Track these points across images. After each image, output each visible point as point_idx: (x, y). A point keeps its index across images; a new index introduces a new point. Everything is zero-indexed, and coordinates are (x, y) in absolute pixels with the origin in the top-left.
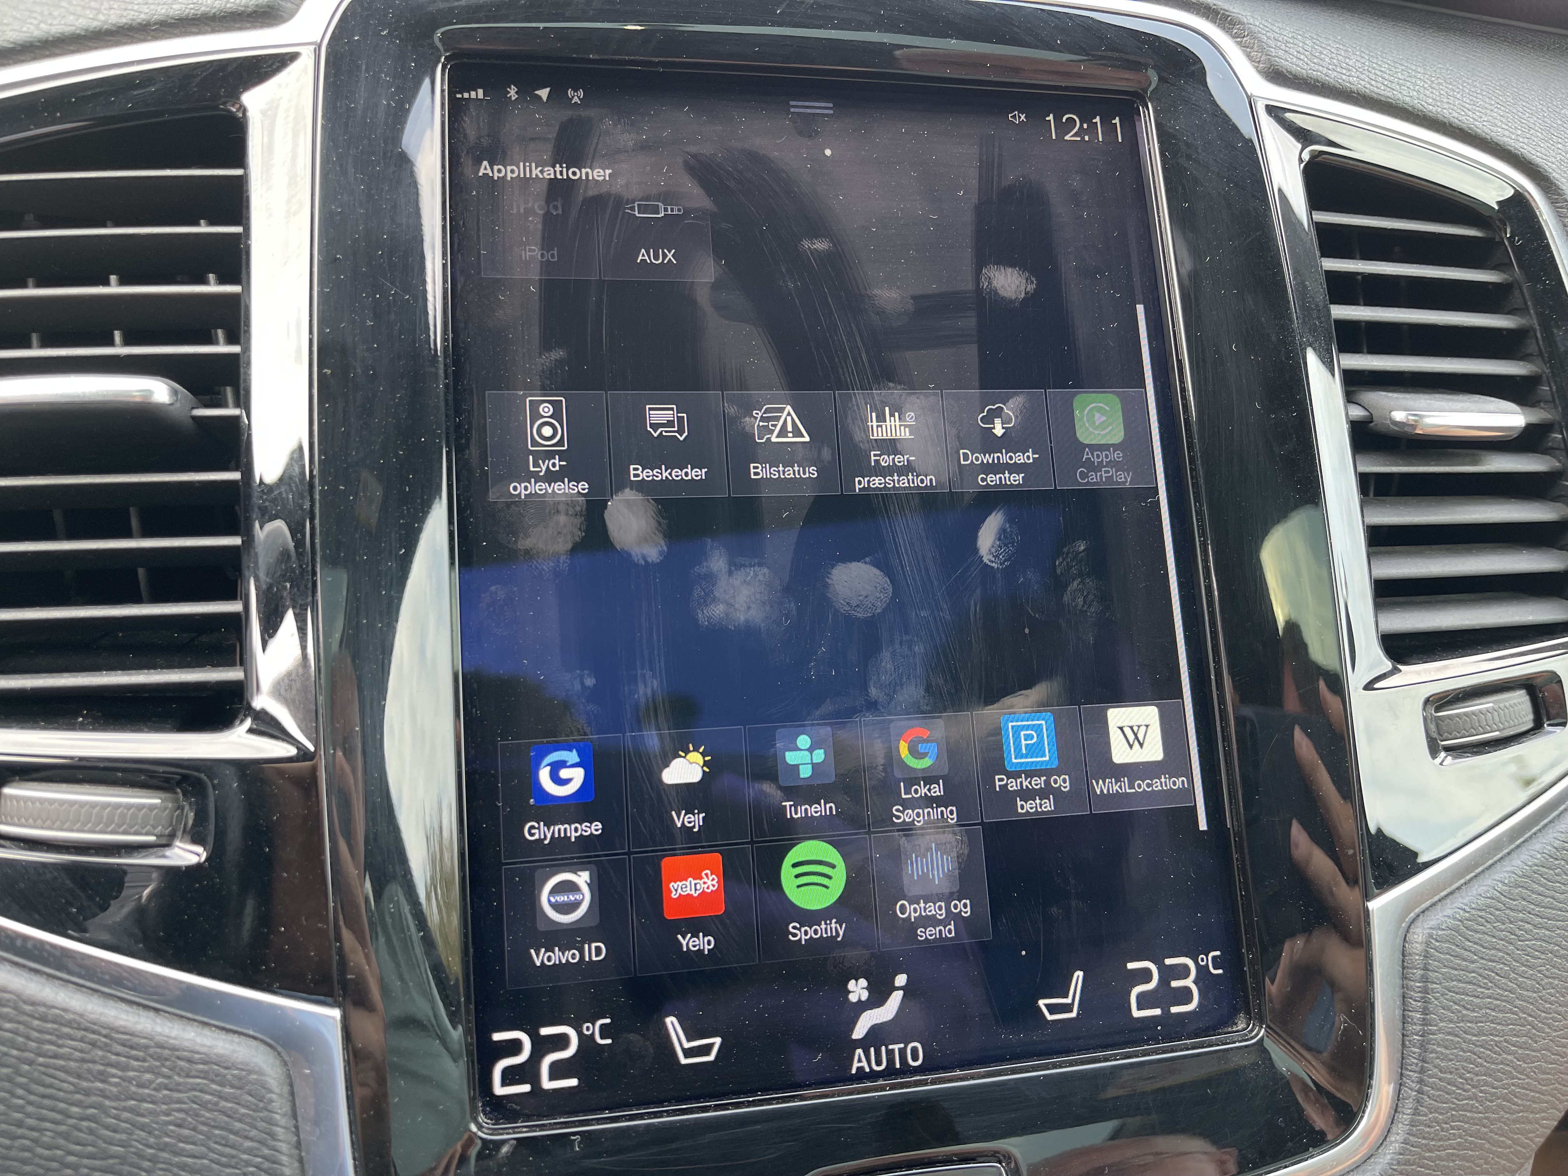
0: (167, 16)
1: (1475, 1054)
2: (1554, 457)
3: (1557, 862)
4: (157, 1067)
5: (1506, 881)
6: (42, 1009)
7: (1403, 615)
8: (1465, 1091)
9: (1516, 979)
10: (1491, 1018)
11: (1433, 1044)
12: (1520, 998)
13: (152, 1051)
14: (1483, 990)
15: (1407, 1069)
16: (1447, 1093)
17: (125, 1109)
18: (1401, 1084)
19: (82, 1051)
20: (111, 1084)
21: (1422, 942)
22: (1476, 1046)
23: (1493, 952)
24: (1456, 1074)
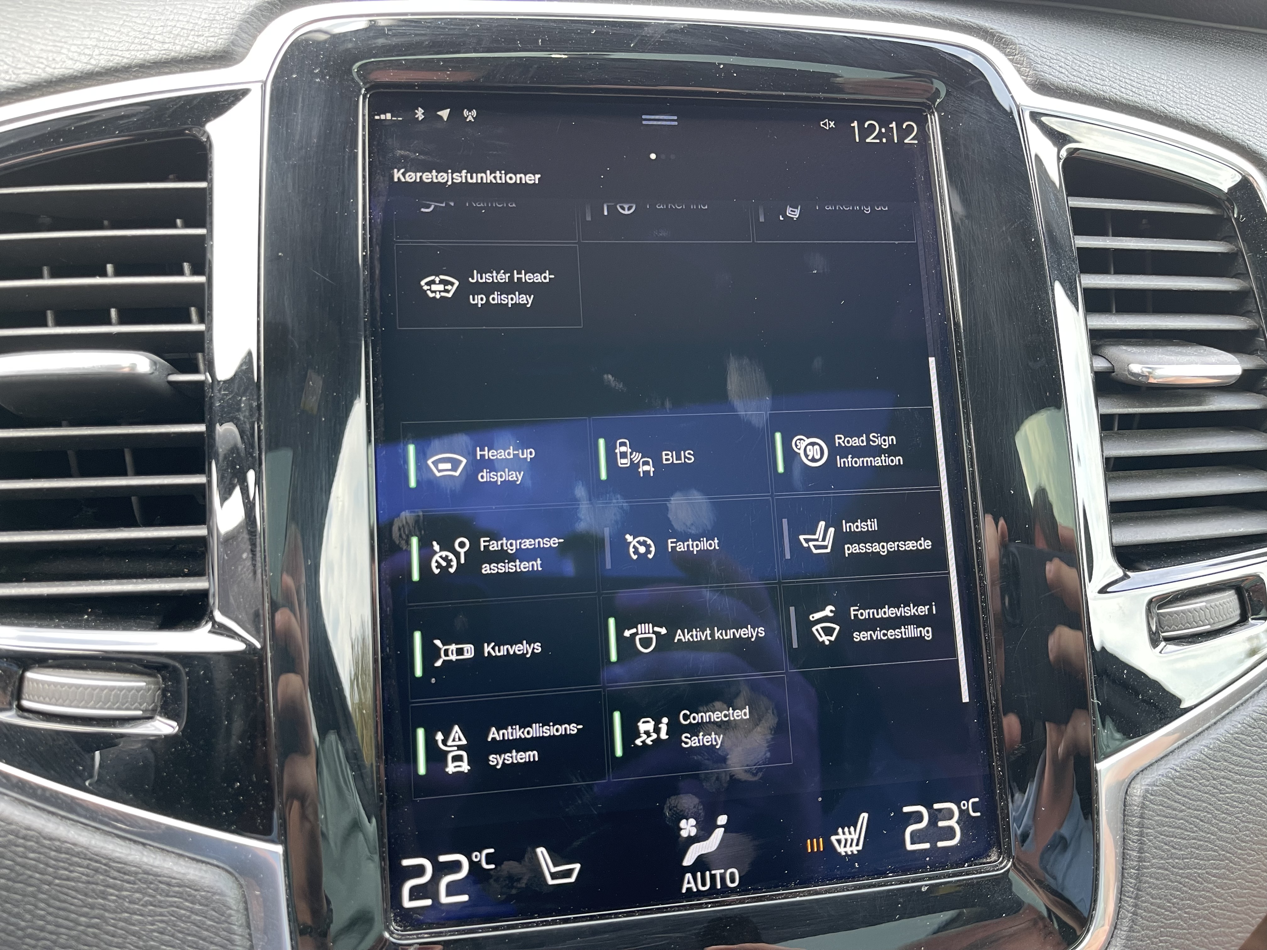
0: (145, 60)
1: (1180, 883)
3: (1254, 731)
4: (144, 889)
5: (1211, 746)
6: (57, 843)
7: (1135, 529)
8: (1171, 912)
9: (1217, 824)
10: (1195, 855)
11: (1147, 877)
12: (1220, 838)
13: (140, 876)
14: (1189, 833)
15: (1125, 895)
16: (1157, 915)
17: (120, 920)
18: (1120, 907)
19: (87, 875)
20: (109, 901)
21: (1139, 796)
22: (1182, 877)
23: (1198, 803)
24: (1165, 900)
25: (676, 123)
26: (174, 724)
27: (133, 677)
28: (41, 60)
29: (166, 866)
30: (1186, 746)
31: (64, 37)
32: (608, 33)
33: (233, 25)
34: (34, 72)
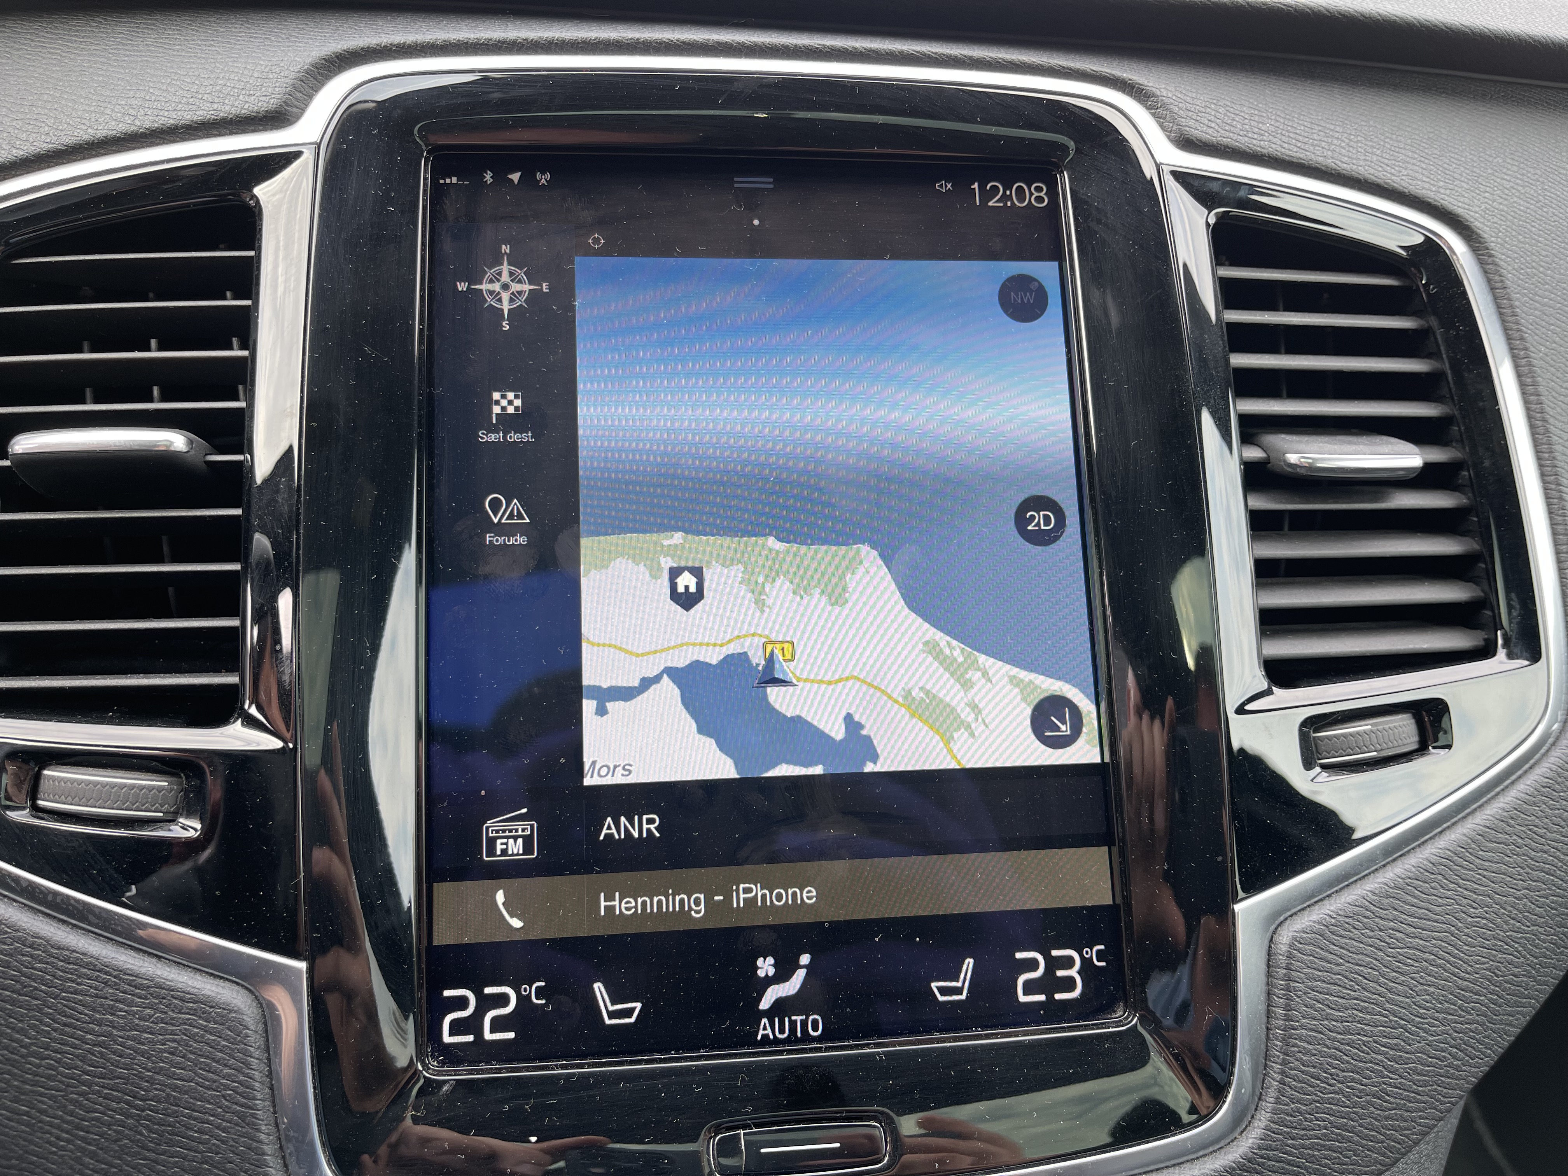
0: (192, 121)
1: (1340, 1051)
2: (1461, 494)
3: (1432, 876)
4: (155, 1004)
5: (1377, 892)
6: (67, 953)
7: (1293, 642)
8: (1329, 1085)
9: (1385, 984)
10: (1357, 1019)
11: (1296, 1039)
12: (1390, 1001)
13: (151, 990)
14: (1349, 992)
15: (1270, 1061)
16: (1311, 1086)
17: (129, 1038)
18: (1265, 1075)
20: (118, 1016)
21: (1286, 944)
22: (1342, 1044)
23: (1360, 956)
24: (1320, 1069)
25: (772, 186)
26: (197, 825)
27: (155, 776)
28: (83, 121)
29: (181, 980)
31: (107, 96)
32: (692, 88)
33: (287, 83)
34: (76, 134)
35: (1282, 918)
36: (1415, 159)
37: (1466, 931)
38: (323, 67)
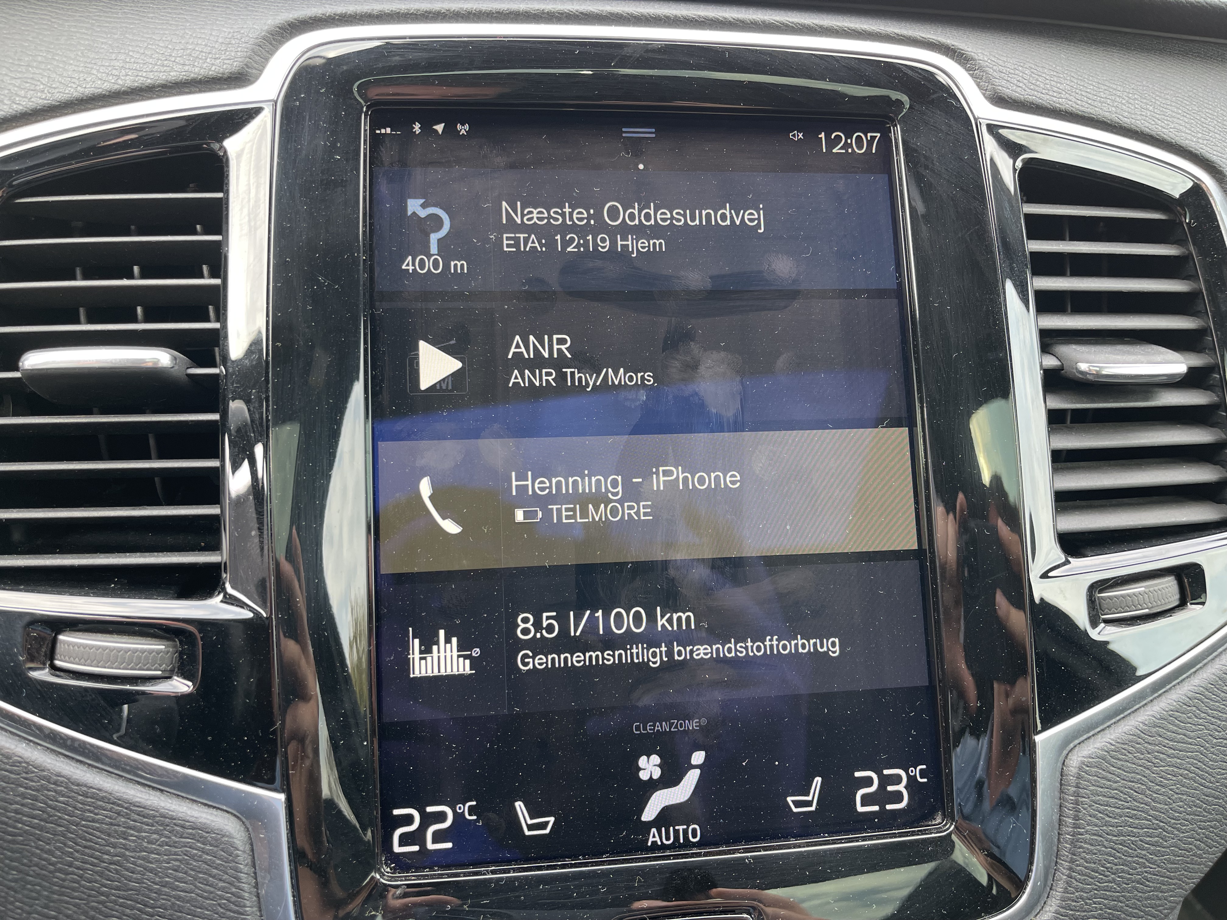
0: (167, 81)
1: (1114, 849)
2: (1214, 392)
3: (1189, 708)
4: (161, 830)
5: (1146, 723)
6: (85, 789)
7: (1080, 518)
8: (1106, 876)
9: (1151, 795)
10: (1129, 823)
11: (1081, 842)
12: (1154, 809)
13: (157, 819)
14: (1123, 803)
16: (1091, 878)
17: (139, 858)
18: (1055, 870)
20: (129, 840)
21: (1075, 767)
22: (1116, 844)
23: (1132, 775)
24: (1099, 864)
25: (654, 135)
26: (190, 684)
27: (153, 641)
28: (73, 80)
29: (181, 810)
30: (1122, 721)
31: (94, 58)
32: (590, 53)
33: (247, 48)
34: (67, 91)
35: (1072, 745)
36: (1179, 114)
37: (1212, 750)
38: (278, 33)
